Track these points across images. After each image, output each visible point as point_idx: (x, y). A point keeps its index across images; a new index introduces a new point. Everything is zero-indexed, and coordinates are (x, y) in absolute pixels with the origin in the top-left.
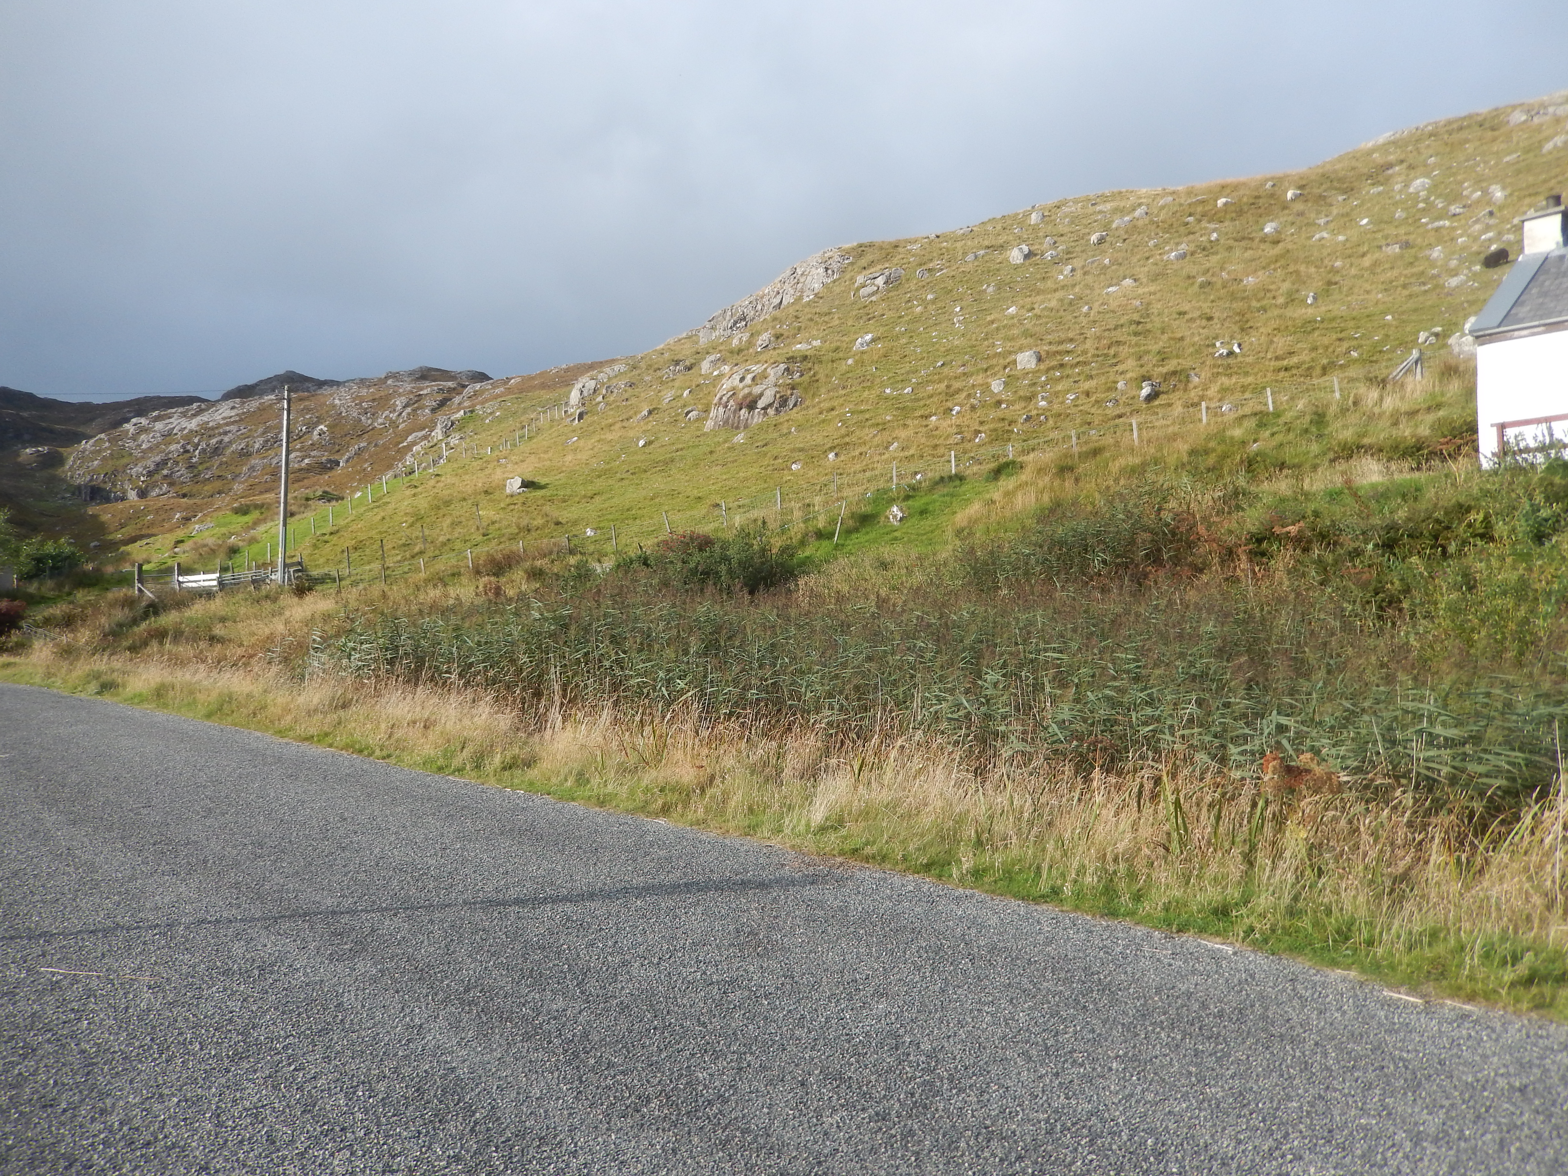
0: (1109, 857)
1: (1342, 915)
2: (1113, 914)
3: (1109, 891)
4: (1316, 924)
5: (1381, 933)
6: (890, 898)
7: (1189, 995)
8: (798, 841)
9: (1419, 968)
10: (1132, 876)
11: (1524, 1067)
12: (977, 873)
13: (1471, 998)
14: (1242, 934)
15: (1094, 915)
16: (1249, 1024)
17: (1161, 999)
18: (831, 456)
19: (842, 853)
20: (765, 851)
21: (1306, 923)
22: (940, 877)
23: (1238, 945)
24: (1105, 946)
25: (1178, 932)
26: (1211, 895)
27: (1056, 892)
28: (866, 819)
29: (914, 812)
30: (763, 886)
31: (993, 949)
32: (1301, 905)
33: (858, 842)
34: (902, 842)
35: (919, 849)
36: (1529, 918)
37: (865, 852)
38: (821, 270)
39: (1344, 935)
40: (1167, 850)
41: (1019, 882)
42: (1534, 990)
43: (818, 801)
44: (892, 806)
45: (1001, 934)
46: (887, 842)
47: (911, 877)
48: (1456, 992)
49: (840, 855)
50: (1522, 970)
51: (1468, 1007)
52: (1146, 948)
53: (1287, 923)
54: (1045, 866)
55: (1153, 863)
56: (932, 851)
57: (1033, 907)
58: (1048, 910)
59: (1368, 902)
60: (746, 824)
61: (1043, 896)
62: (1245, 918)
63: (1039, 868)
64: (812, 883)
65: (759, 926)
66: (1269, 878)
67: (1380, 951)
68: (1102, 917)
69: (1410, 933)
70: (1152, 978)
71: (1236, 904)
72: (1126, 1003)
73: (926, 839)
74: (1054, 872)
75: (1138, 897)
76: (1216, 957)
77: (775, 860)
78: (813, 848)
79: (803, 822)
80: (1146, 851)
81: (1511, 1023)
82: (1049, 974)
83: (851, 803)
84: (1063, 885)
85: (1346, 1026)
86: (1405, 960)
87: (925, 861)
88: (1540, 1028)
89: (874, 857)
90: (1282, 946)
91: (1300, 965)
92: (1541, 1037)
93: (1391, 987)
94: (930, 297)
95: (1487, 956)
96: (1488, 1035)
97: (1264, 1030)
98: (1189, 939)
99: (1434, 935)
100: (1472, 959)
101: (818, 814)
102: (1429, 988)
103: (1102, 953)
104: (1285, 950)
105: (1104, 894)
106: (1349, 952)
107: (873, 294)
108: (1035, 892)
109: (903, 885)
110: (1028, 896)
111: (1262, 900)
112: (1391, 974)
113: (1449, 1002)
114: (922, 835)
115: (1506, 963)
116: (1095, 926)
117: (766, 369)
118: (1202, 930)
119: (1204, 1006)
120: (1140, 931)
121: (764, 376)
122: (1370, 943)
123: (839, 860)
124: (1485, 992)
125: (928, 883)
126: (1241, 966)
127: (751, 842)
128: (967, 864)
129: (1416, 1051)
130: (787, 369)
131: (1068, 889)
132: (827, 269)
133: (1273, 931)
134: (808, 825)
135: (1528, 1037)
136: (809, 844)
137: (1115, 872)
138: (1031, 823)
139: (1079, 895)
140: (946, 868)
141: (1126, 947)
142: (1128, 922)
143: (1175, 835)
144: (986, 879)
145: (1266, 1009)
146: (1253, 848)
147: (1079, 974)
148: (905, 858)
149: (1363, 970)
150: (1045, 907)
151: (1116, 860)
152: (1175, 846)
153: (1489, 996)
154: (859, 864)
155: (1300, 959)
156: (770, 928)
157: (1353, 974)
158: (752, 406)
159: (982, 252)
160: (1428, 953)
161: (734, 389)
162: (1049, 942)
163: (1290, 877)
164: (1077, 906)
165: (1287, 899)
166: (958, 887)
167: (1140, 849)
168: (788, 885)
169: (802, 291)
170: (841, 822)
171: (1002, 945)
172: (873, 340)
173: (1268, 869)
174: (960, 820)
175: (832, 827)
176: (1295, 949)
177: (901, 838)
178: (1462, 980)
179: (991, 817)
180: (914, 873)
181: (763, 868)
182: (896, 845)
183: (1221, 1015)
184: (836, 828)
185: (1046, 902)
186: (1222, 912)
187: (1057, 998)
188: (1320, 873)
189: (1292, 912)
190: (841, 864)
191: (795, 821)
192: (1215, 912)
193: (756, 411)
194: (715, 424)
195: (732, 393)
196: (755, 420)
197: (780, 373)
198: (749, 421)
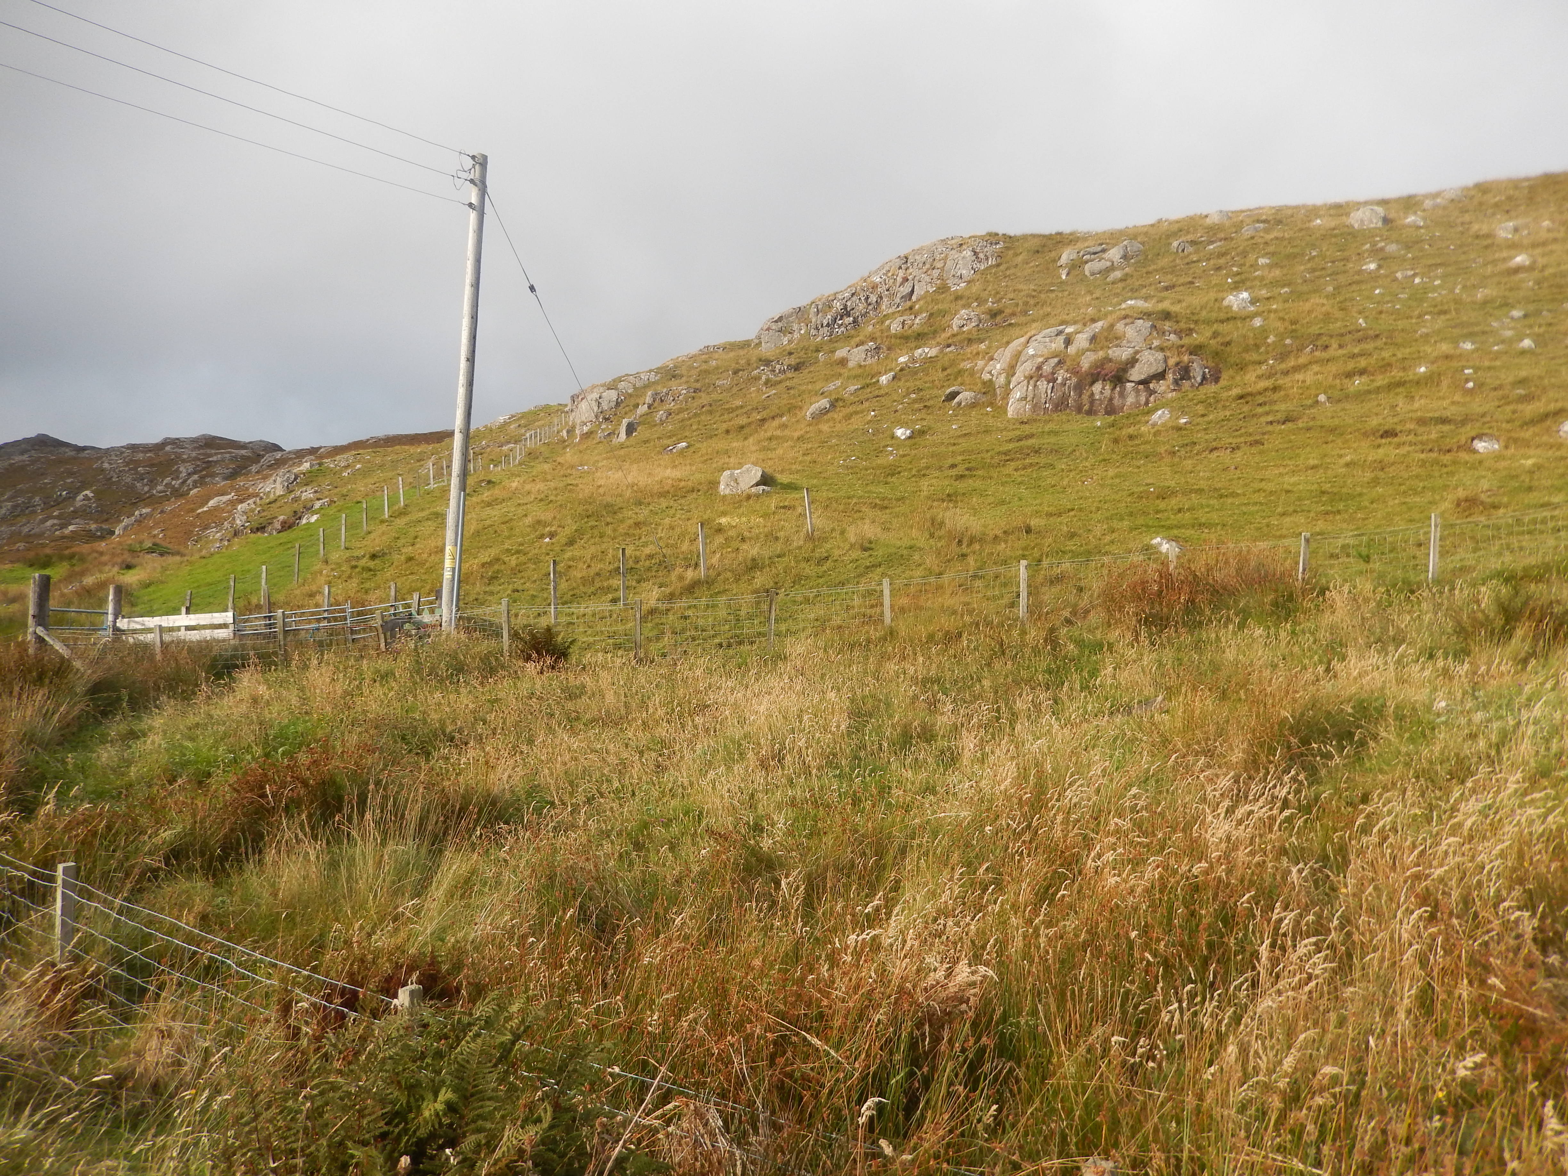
38: (968, 254)
107: (1108, 270)
121: (1114, 335)
130: (1155, 328)
132: (975, 253)
158: (1116, 378)
161: (1057, 355)
169: (943, 278)
172: (1254, 301)
193: (1129, 385)
194: (1035, 407)
195: (1056, 360)
196: (1130, 400)
197: (1145, 332)
198: (1117, 402)
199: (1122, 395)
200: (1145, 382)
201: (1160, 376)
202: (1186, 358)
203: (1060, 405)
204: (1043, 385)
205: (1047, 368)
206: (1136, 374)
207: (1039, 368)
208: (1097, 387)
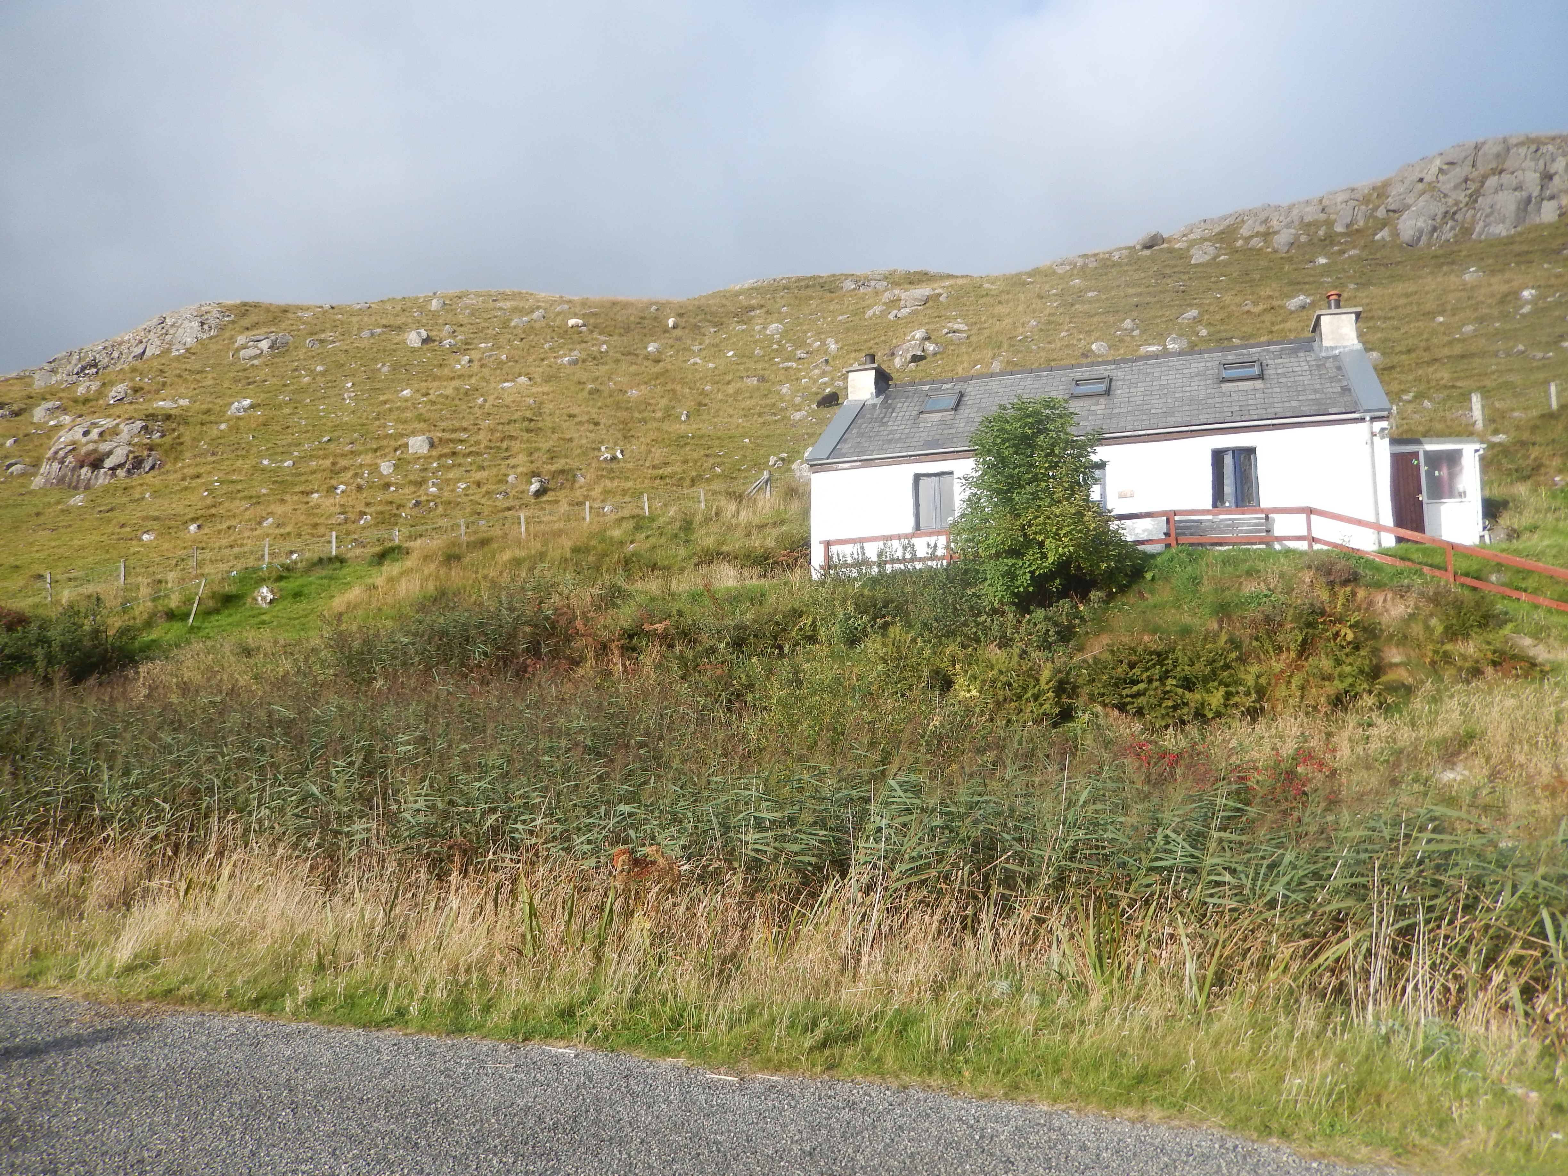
0: (462, 969)
1: (676, 1002)
2: (459, 1030)
3: (459, 1004)
4: (654, 1014)
5: (708, 1016)
6: (204, 1046)
7: (527, 1109)
8: (94, 987)
9: (738, 1045)
10: (484, 985)
11: (814, 1129)
12: (314, 1003)
13: (777, 1069)
14: (585, 1035)
15: (439, 1035)
16: (582, 1131)
17: (498, 1120)
18: (193, 528)
19: (151, 997)
20: (46, 1005)
21: (644, 1016)
22: (270, 1012)
23: (580, 1046)
24: (447, 1069)
25: (524, 1041)
26: (561, 996)
27: (401, 1013)
28: (186, 952)
29: (248, 938)
30: (34, 1051)
31: (321, 1092)
32: (641, 996)
33: (174, 980)
34: (230, 975)
35: (248, 982)
36: (827, 984)
37: (180, 993)
38: (196, 324)
39: (676, 1022)
40: (520, 953)
41: (362, 1007)
42: (827, 1052)
43: (125, 937)
44: (220, 934)
45: (332, 1072)
46: (210, 977)
47: (235, 1017)
48: (767, 1065)
49: (148, 998)
50: (819, 1033)
51: (775, 1078)
52: (490, 1064)
53: (627, 1017)
54: (392, 985)
55: (505, 969)
56: (264, 982)
57: (374, 1034)
58: (390, 1034)
59: (699, 986)
60: (25, 972)
61: (387, 1020)
62: (590, 1016)
63: (385, 989)
64: (105, 1040)
65: (21, 1106)
66: (615, 972)
67: (706, 1034)
68: (448, 1035)
69: (732, 1012)
70: (493, 1098)
71: (583, 1003)
72: (461, 1131)
73: (259, 969)
74: (401, 991)
75: (487, 1009)
76: (557, 1063)
77: (59, 1015)
78: (113, 994)
79: (104, 963)
80: (498, 957)
81: (808, 1087)
82: (381, 1113)
83: (169, 934)
84: (409, 1005)
85: (671, 1117)
86: (726, 1040)
87: (254, 995)
88: (830, 1088)
89: (191, 997)
90: (621, 1041)
91: (636, 1058)
92: (829, 1097)
93: (715, 1069)
94: (319, 368)
95: (792, 1026)
96: (789, 1104)
97: (594, 1136)
98: (534, 1047)
99: (751, 1012)
100: (780, 1032)
101: (124, 952)
102: (744, 1065)
103: (442, 1078)
104: (624, 1045)
105: (452, 1010)
106: (680, 1039)
107: (255, 357)
108: (378, 1016)
109: (224, 1028)
110: (370, 1022)
111: (606, 997)
112: (714, 1055)
113: (759, 1076)
114: (254, 964)
115: (807, 1030)
116: (438, 1047)
117: (118, 424)
118: (548, 1035)
119: (540, 1120)
120: (485, 1045)
121: (115, 432)
122: (698, 1027)
123: (146, 1005)
124: (788, 1061)
125: (254, 1021)
126: (581, 1069)
127: (31, 995)
128: (304, 992)
129: (730, 1131)
130: (145, 428)
131: (414, 1010)
132: (202, 324)
133: (614, 1026)
134: (110, 966)
135: (820, 1099)
136: (109, 990)
137: (466, 984)
138: (382, 938)
139: (426, 1014)
140: (279, 1001)
141: (468, 1066)
142: (475, 1037)
143: (529, 937)
144: (324, 1009)
145: (599, 1112)
146: (602, 944)
147: (416, 1107)
148: (230, 995)
149: (690, 1056)
150: (387, 1032)
151: (468, 971)
152: (528, 950)
153: (791, 1064)
154: (171, 1008)
155: (635, 1053)
156: (36, 1108)
157: (682, 1061)
158: (96, 464)
159: (379, 330)
160: (746, 1029)
161: (74, 443)
162: (385, 1074)
163: (633, 969)
164: (423, 1027)
165: (627, 995)
166: (290, 1021)
167: (493, 956)
168: (71, 1047)
169: (171, 343)
170: (155, 958)
171: (331, 1085)
172: (252, 406)
173: (614, 963)
174: (303, 942)
175: (142, 965)
176: (632, 1043)
177: (228, 970)
178: (772, 1053)
179: (337, 937)
180: (240, 1010)
181: (40, 1029)
182: (220, 980)
183: (555, 1128)
184: (147, 966)
185: (390, 1026)
186: (568, 1014)
187: (387, 1140)
188: (661, 962)
189: (632, 1005)
190: (148, 1010)
191: (93, 962)
192: (562, 1014)
193: (102, 470)
194: (47, 481)
195: (71, 447)
196: (100, 481)
197: (136, 431)
198: (92, 482)
199: (97, 477)
200: (114, 469)
201: (121, 466)
202: (146, 453)
203: (61, 480)
204: (56, 466)
205: (61, 453)
206: (109, 463)
207: (56, 453)
208: (84, 470)
